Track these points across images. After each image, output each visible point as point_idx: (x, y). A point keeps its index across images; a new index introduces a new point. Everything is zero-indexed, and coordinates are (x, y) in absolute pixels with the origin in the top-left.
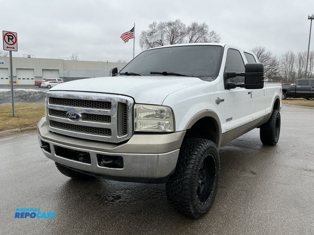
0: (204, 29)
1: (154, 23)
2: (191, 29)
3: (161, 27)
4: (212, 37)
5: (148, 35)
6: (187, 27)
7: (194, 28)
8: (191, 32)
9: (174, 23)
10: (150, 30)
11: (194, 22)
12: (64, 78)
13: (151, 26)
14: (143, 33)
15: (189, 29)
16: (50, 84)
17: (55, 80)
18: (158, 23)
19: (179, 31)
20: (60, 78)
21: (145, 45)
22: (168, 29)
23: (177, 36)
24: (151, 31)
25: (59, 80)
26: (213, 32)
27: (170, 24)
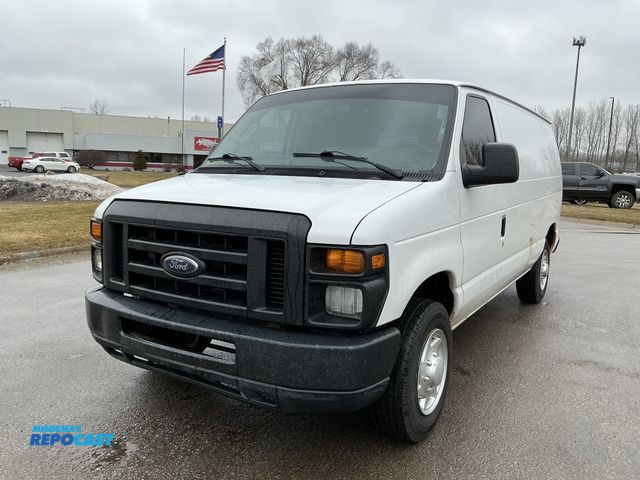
0: (371, 56)
1: (267, 41)
2: (343, 56)
3: (282, 49)
4: (387, 74)
5: (255, 65)
6: (335, 51)
7: (349, 54)
8: (344, 62)
9: (309, 43)
10: (259, 54)
11: (349, 41)
12: (75, 151)
13: (261, 46)
14: (246, 61)
15: (341, 56)
16: (42, 163)
17: (54, 155)
18: (276, 41)
19: (320, 59)
20: (66, 150)
21: (248, 85)
22: (296, 54)
23: (315, 69)
24: (262, 57)
25: (62, 155)
26: (388, 63)
27: (301, 44)
